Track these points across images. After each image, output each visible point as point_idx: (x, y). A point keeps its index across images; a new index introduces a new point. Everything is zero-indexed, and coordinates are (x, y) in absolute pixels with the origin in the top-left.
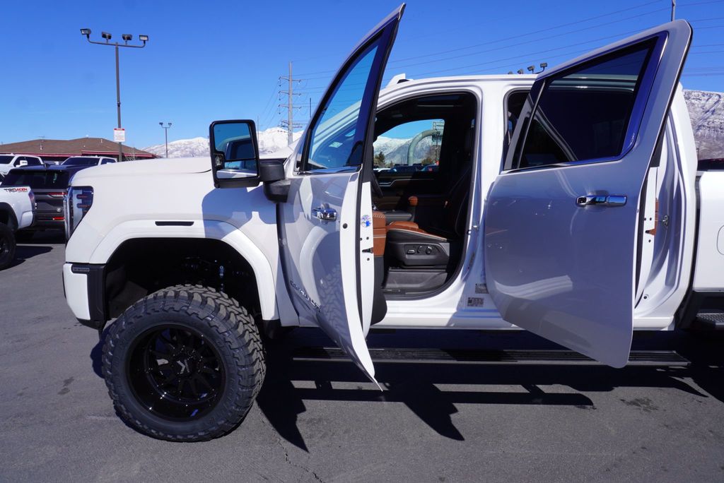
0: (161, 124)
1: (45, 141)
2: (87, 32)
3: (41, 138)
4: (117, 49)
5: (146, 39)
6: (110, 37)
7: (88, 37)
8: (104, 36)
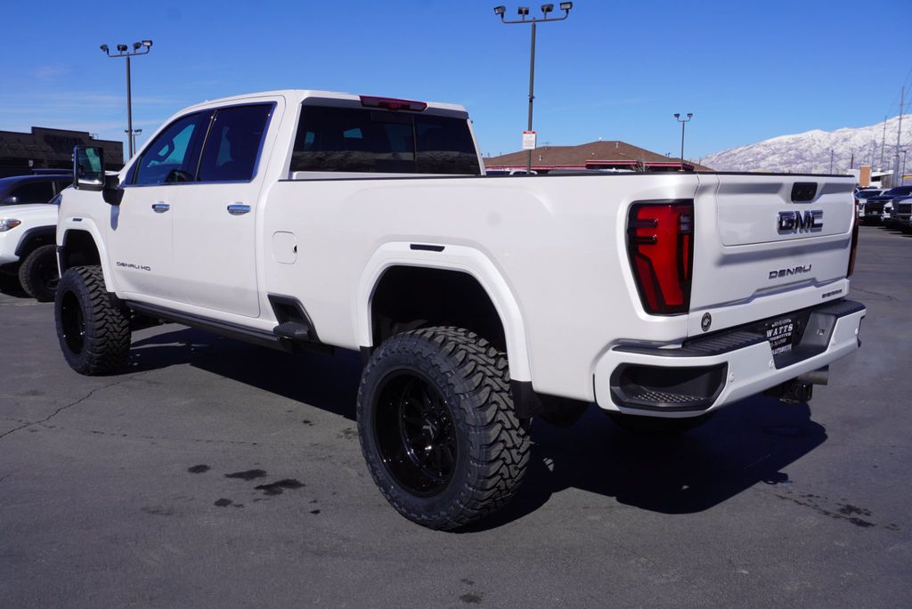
0: (677, 115)
1: (549, 148)
2: (501, 11)
3: (545, 145)
4: (534, 26)
5: (569, 6)
6: (527, 12)
7: (502, 16)
8: (520, 12)
